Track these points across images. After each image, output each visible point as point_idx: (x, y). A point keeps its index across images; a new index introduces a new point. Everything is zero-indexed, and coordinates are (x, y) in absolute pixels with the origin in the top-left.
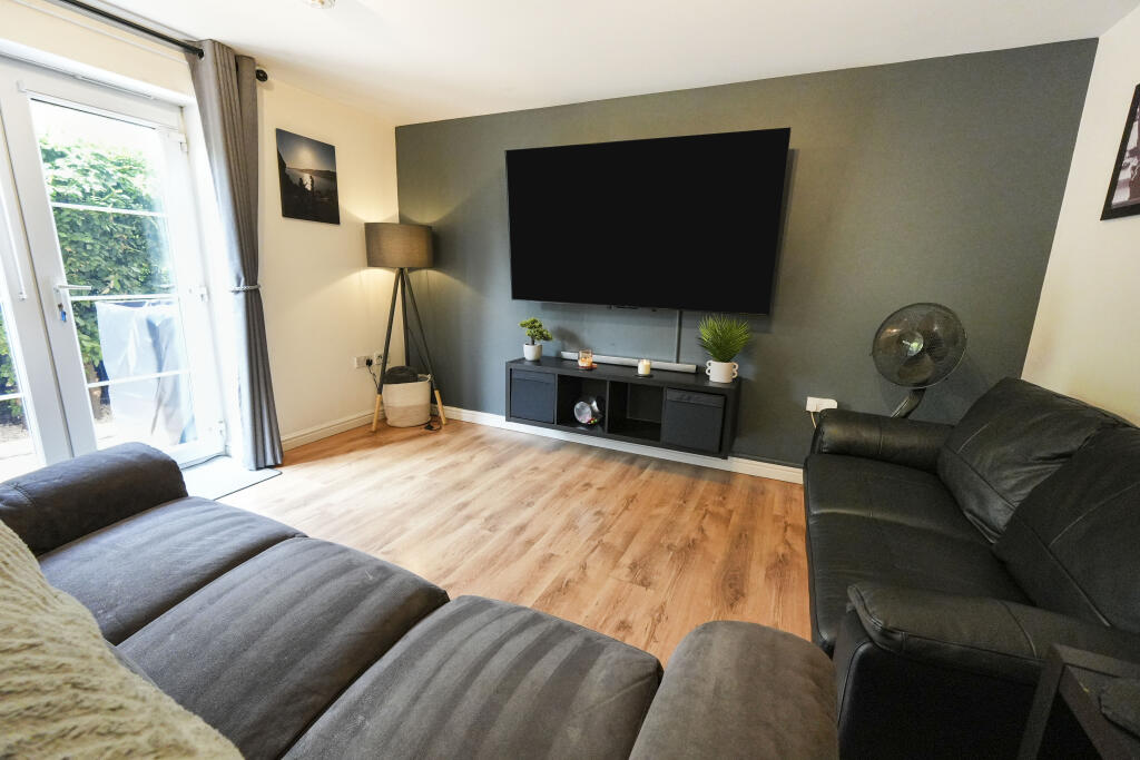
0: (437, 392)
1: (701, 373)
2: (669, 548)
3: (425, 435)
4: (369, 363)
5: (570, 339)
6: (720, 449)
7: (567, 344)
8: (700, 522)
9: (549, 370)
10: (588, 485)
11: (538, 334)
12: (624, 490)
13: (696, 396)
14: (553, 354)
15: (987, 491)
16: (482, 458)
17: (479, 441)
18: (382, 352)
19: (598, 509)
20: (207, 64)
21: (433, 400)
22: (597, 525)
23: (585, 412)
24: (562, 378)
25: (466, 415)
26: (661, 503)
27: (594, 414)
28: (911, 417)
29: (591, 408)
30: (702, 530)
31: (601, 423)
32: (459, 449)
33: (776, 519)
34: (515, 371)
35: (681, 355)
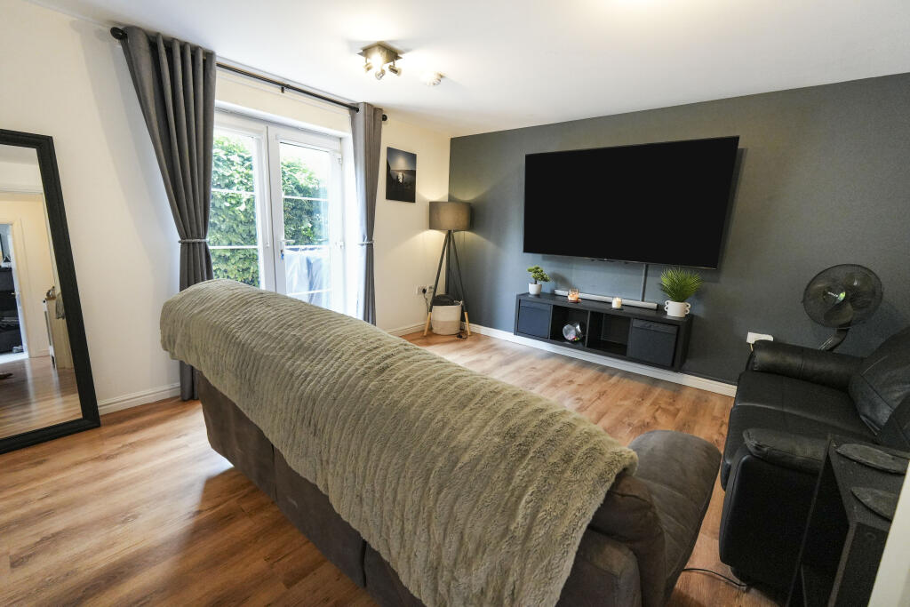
0: (466, 313)
1: (660, 309)
2: (629, 425)
3: (457, 341)
4: (424, 291)
5: (562, 281)
6: (673, 365)
7: (559, 284)
8: (654, 413)
9: (547, 301)
10: (571, 382)
11: (540, 277)
12: (597, 388)
13: (656, 325)
14: (548, 291)
15: (878, 400)
16: (496, 358)
17: (492, 347)
18: (433, 284)
19: (579, 396)
20: (360, 116)
21: (463, 319)
22: (578, 406)
23: (571, 332)
24: (555, 307)
25: (483, 330)
26: (625, 398)
27: (577, 335)
28: (835, 351)
29: (576, 330)
30: (655, 418)
31: (582, 340)
32: (479, 352)
33: (714, 418)
34: (522, 301)
35: (646, 295)
